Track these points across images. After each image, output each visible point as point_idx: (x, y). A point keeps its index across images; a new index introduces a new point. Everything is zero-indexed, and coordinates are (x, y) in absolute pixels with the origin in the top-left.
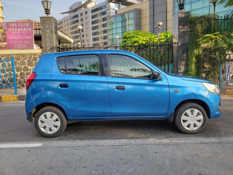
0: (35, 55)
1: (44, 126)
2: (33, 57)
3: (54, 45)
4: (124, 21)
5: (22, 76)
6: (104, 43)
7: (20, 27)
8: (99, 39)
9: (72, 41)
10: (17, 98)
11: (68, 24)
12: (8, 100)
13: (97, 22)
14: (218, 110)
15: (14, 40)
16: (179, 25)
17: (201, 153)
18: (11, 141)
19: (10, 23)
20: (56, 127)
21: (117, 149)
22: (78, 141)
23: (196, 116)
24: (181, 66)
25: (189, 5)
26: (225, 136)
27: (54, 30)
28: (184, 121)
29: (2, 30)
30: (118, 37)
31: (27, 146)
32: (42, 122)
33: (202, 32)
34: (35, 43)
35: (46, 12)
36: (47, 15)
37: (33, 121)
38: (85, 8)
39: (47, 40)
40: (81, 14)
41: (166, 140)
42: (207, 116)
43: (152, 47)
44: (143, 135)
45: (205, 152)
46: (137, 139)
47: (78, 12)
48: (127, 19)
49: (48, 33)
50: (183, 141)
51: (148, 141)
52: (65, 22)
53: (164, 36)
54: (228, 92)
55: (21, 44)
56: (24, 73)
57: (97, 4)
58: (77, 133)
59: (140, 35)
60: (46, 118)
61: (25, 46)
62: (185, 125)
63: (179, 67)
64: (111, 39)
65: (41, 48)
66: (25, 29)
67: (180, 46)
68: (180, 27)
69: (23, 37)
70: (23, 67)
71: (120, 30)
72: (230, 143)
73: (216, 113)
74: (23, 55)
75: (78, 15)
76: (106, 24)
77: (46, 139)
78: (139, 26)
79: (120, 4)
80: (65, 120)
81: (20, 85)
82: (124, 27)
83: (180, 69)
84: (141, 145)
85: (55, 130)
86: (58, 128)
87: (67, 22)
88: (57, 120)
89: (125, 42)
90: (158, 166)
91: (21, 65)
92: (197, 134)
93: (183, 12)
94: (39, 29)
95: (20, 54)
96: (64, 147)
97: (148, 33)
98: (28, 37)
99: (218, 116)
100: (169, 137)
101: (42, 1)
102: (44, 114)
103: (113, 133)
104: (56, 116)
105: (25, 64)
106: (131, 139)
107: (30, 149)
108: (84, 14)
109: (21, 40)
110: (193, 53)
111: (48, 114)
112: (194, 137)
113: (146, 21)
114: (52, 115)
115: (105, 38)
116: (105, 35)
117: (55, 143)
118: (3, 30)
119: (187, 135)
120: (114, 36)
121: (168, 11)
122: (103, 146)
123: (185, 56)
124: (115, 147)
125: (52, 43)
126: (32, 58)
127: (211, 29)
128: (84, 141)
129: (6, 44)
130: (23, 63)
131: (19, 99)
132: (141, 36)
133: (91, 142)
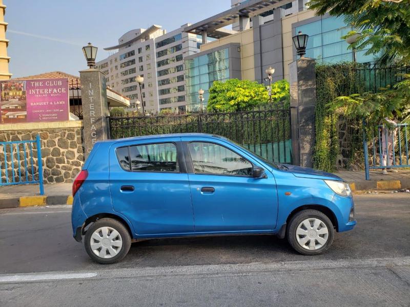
0: (70, 130)
1: (98, 248)
2: (67, 133)
3: (102, 115)
4: (212, 63)
5: (50, 164)
6: (179, 97)
7: (48, 88)
8: (170, 91)
9: (128, 102)
10: (44, 200)
11: (116, 67)
12: (30, 204)
13: (167, 63)
14: (349, 219)
15: (38, 107)
16: (299, 79)
17: (322, 282)
18: (51, 271)
19: (32, 81)
20: (116, 248)
21: (204, 279)
22: (148, 268)
23: (318, 229)
24: (305, 143)
25: (319, 37)
26: (361, 258)
27: (101, 91)
28: (301, 237)
29: (19, 93)
30: (202, 92)
31: (76, 277)
32: (96, 241)
33: (336, 90)
34: (71, 112)
35: (88, 63)
36: (91, 68)
37: (83, 240)
38: (146, 40)
39: (90, 106)
40: (140, 50)
41: (275, 265)
42: (334, 228)
43: (258, 115)
44: (243, 259)
45: (328, 281)
46: (233, 264)
47: (134, 47)
48: (218, 59)
49: (92, 96)
50: (299, 266)
51: (249, 267)
52: (111, 63)
53: (279, 87)
54: (379, 186)
55: (49, 113)
56: (53, 159)
57: (165, 33)
58: (146, 257)
59: (239, 87)
60: (102, 236)
61: (56, 116)
62: (302, 242)
63: (301, 145)
64: (191, 92)
65: (81, 118)
66: (55, 90)
67: (301, 113)
68: (301, 82)
69: (53, 103)
70: (52, 149)
71: (206, 79)
72: (365, 268)
73: (347, 224)
74: (53, 131)
75: (134, 51)
76: (181, 66)
77: (101, 266)
78: (236, 71)
79: (206, 35)
80: (129, 237)
81: (46, 179)
82: (212, 73)
83: (303, 148)
84: (239, 273)
85: (115, 252)
86: (119, 250)
87: (114, 64)
88: (117, 238)
89: (214, 98)
90: (262, 301)
91: (48, 146)
92: (321, 256)
93: (303, 60)
94: (78, 89)
95: (46, 130)
96: (130, 278)
97: (253, 83)
98: (61, 103)
99: (350, 227)
100: (280, 261)
101: (84, 48)
102: (99, 229)
103: (198, 255)
104: (115, 233)
105: (55, 145)
106: (225, 264)
107: (81, 282)
108: (144, 50)
109: (49, 107)
110: (323, 123)
111: (105, 230)
112: (316, 260)
113: (249, 63)
114: (111, 232)
115: (181, 89)
116: (180, 84)
117: (116, 272)
118: (21, 93)
119: (306, 257)
120: (197, 89)
121: (284, 46)
122: (184, 275)
123: (310, 127)
124: (202, 276)
125: (98, 110)
126: (66, 136)
127: (350, 85)
128: (157, 268)
129: (26, 114)
130: (52, 143)
131: (47, 203)
132: (241, 89)
133: (168, 270)
